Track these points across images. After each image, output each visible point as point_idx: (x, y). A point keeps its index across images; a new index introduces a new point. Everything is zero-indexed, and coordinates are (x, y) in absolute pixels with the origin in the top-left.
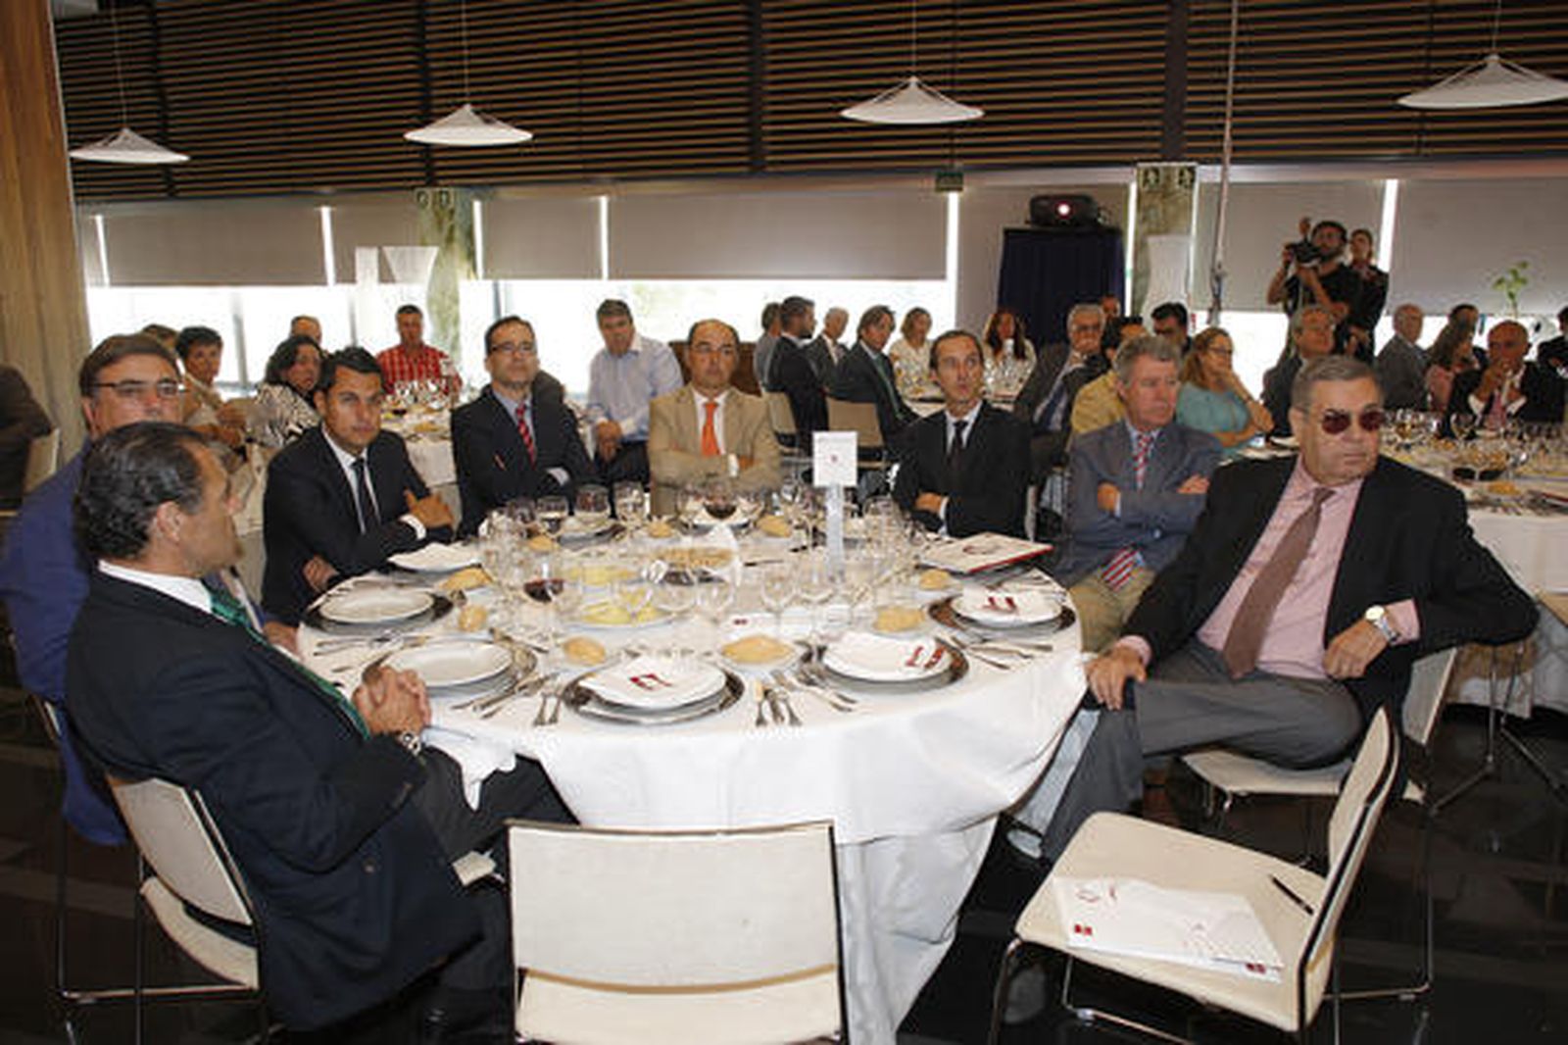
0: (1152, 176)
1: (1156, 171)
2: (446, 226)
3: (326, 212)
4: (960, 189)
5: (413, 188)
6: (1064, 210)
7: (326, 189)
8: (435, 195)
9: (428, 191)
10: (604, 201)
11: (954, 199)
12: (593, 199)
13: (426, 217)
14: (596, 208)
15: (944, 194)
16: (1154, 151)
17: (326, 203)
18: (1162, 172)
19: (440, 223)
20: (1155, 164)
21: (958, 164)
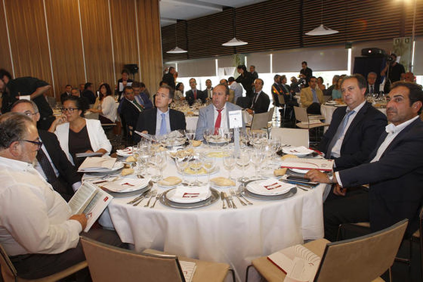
0: (398, 41)
1: (399, 40)
2: (238, 62)
3: (217, 60)
4: (351, 48)
5: (232, 54)
6: (370, 52)
7: (217, 55)
8: (236, 56)
9: (235, 55)
10: (271, 55)
11: (350, 50)
12: (269, 55)
13: (234, 61)
14: (270, 57)
15: (347, 49)
16: (398, 35)
17: (217, 58)
18: (400, 41)
19: (237, 62)
20: (398, 38)
21: (351, 42)
